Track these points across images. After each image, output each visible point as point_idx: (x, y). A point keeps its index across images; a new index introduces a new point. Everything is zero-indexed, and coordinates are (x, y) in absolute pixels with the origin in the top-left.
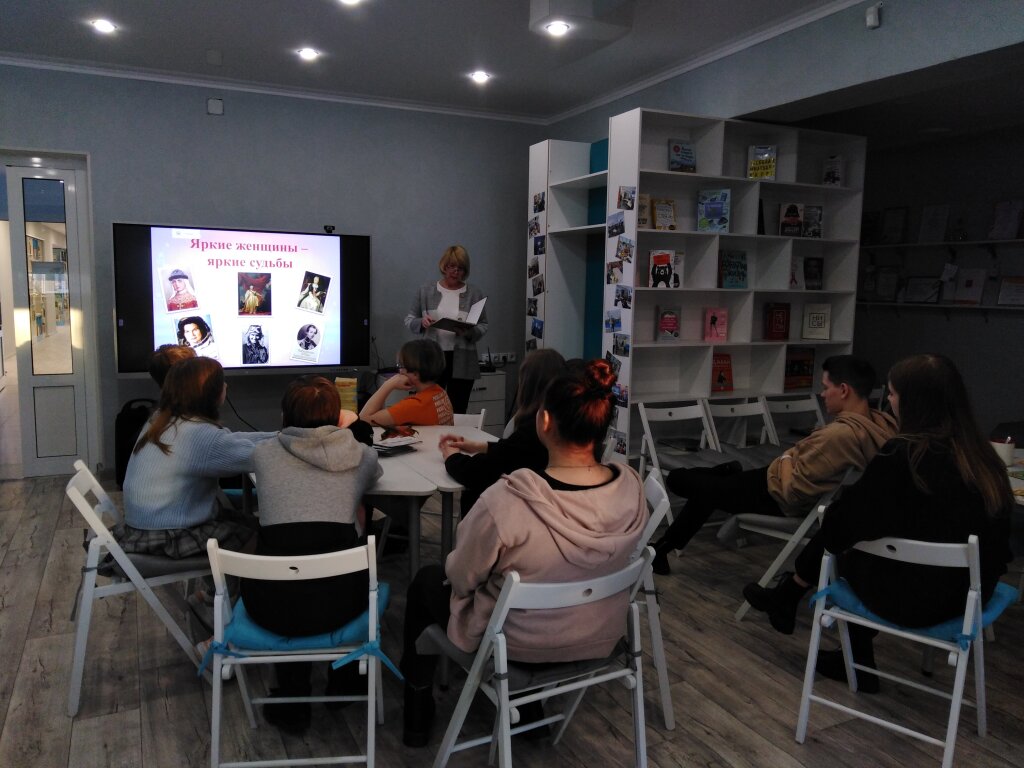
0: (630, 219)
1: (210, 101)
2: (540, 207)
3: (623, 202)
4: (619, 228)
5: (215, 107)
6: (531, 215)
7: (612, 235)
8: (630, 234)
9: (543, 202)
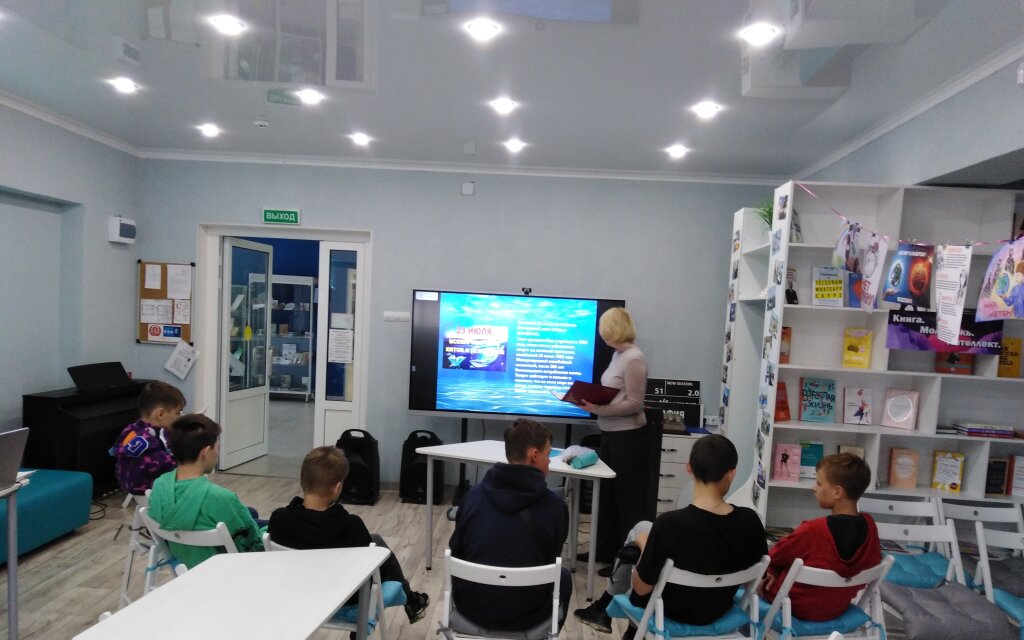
1: (463, 184)
2: (735, 275)
3: (777, 273)
4: (772, 301)
5: (468, 188)
6: (731, 281)
7: (768, 308)
8: (779, 311)
9: (738, 269)
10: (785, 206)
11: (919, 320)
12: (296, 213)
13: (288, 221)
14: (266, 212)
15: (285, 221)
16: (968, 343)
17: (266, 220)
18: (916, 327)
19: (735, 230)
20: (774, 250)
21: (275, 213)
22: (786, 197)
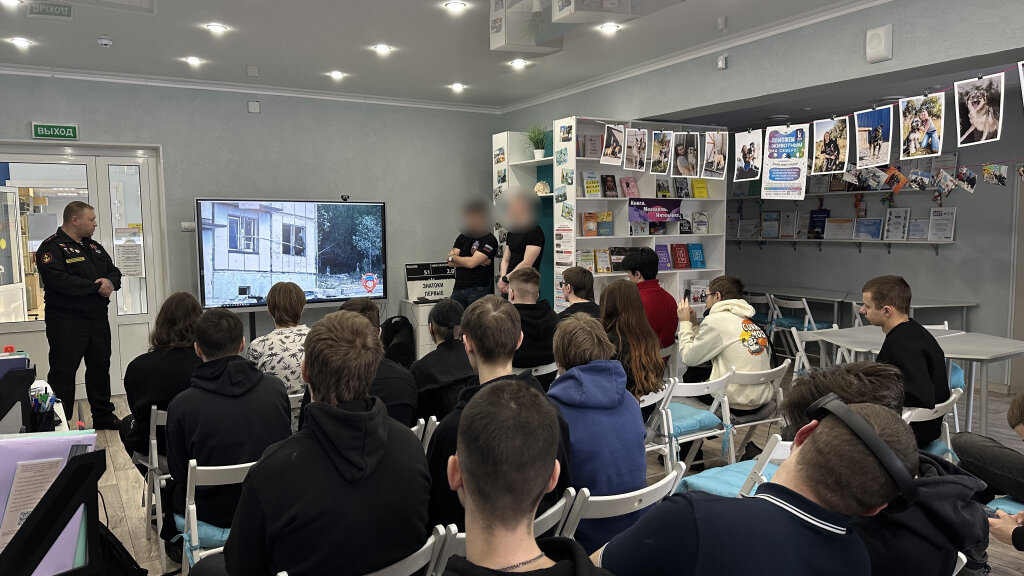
0: (571, 191)
1: (250, 104)
2: (503, 179)
3: (564, 179)
4: (564, 197)
5: (254, 107)
6: (496, 185)
7: (558, 201)
8: (571, 201)
9: (505, 176)
10: (569, 133)
11: (643, 204)
12: (74, 129)
13: (64, 136)
14: (36, 127)
15: (61, 136)
16: (665, 215)
17: (37, 135)
18: (641, 207)
19: (495, 147)
20: (559, 163)
21: (49, 128)
22: (570, 127)
